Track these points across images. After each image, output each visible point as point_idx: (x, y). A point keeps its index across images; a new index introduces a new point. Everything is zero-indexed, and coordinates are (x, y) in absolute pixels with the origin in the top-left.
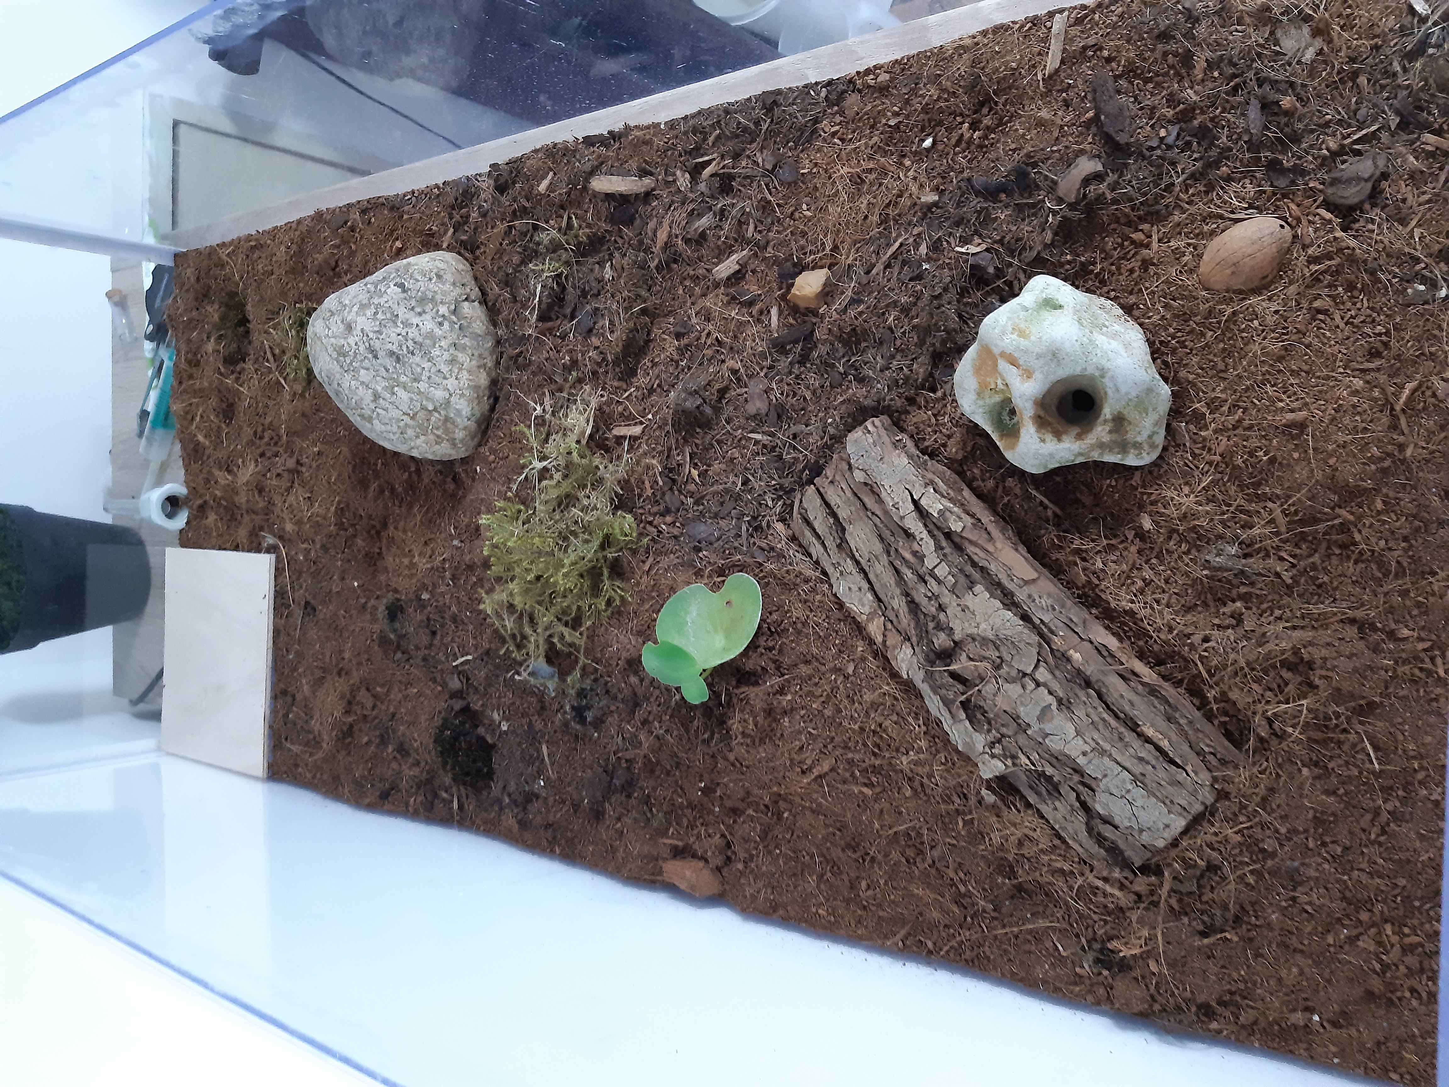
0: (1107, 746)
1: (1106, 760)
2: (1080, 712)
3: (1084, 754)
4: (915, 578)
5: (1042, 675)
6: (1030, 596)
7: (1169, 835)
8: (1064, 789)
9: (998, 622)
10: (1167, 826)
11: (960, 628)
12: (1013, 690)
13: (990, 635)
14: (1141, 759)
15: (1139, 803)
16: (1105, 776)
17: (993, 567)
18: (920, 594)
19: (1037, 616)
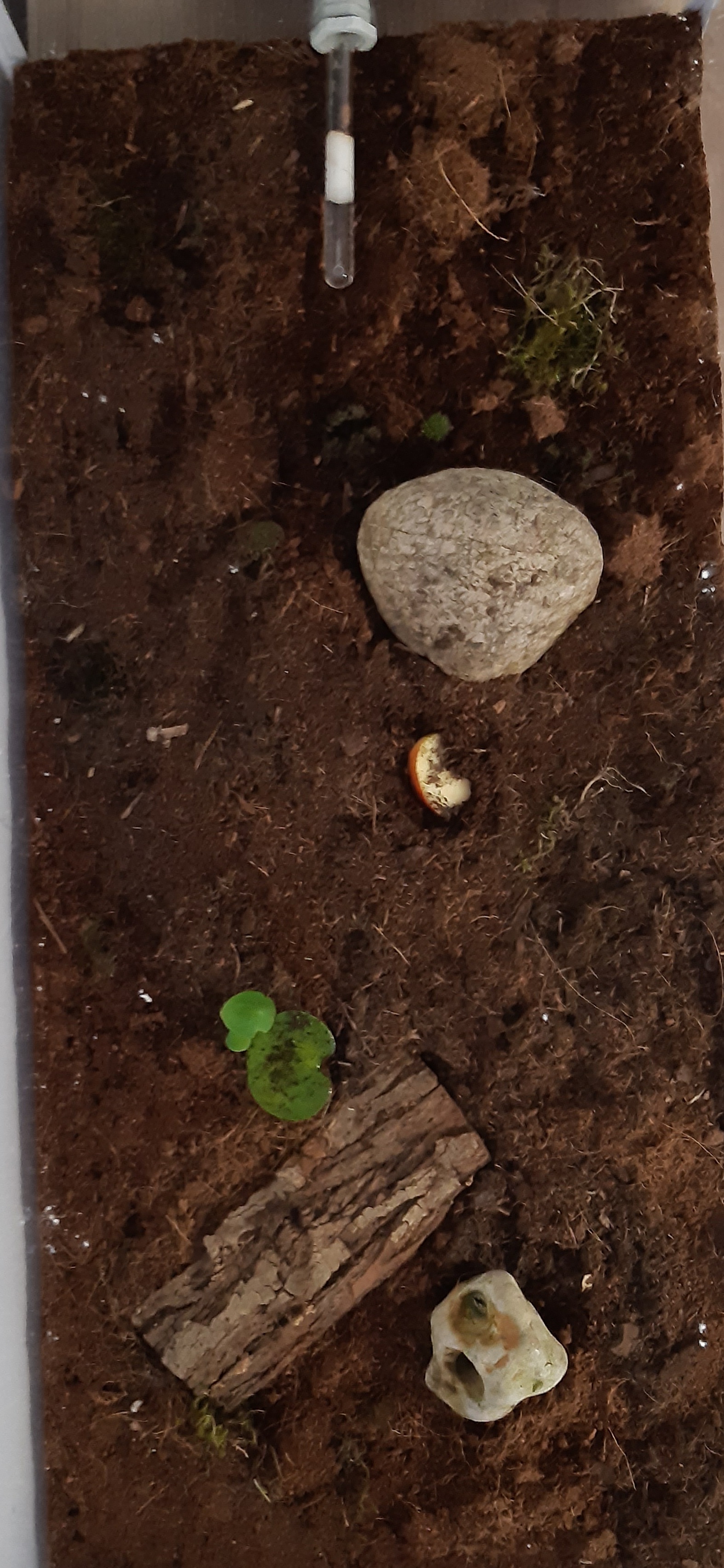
0: (233, 1334)
1: (223, 1334)
2: (256, 1319)
3: (227, 1319)
4: (357, 1191)
5: (284, 1298)
6: (341, 1290)
7: (172, 1367)
8: (199, 1294)
9: (321, 1267)
10: (178, 1366)
11: (318, 1234)
12: (272, 1274)
13: (312, 1262)
14: (224, 1354)
15: (194, 1352)
16: (213, 1332)
17: (363, 1262)
18: (344, 1196)
19: (328, 1295)
